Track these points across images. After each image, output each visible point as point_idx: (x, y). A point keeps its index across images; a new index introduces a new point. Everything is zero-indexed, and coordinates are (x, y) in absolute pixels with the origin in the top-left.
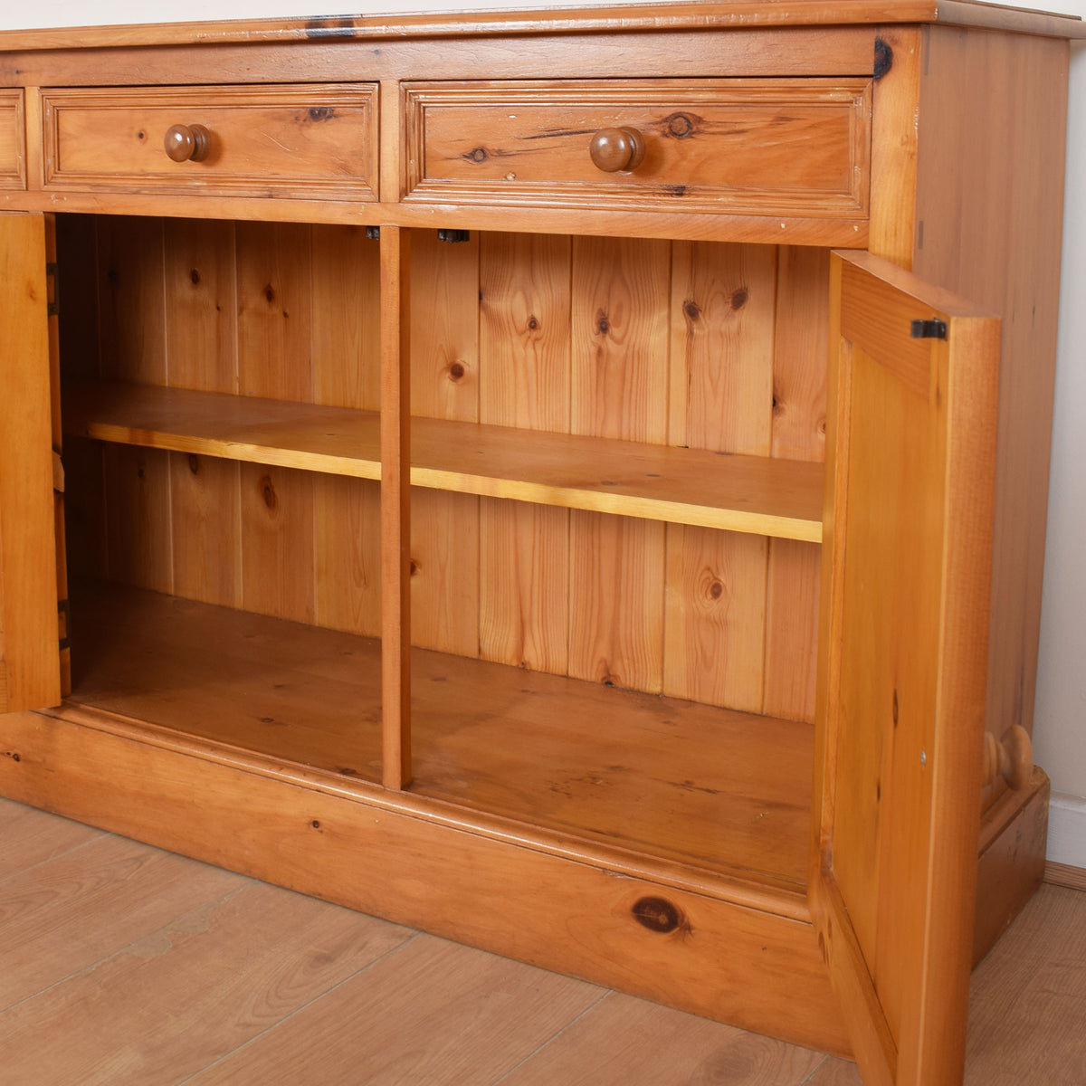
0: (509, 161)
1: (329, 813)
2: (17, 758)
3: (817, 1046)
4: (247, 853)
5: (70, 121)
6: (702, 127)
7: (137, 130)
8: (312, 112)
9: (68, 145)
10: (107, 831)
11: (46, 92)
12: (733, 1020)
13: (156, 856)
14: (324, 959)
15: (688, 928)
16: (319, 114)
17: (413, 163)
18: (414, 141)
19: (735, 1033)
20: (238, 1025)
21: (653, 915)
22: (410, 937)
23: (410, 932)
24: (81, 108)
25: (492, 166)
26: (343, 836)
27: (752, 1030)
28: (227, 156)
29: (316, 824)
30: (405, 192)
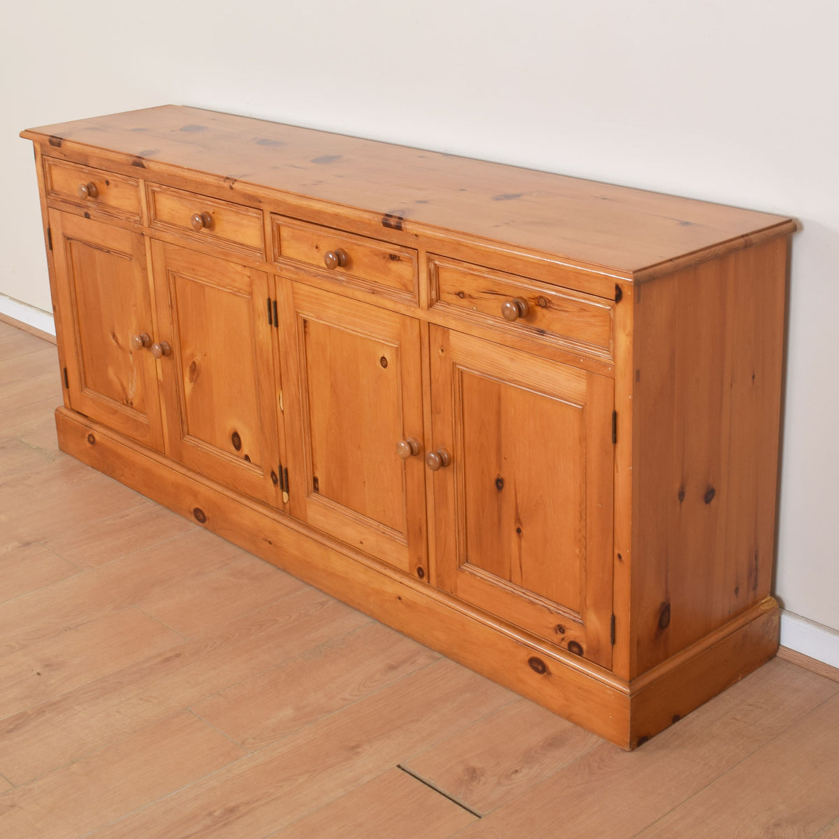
0: (474, 301)
1: (407, 594)
2: (270, 543)
3: (601, 736)
4: (371, 607)
5: (285, 232)
6: (551, 305)
7: (315, 244)
8: (391, 255)
9: (284, 244)
10: (311, 585)
11: (272, 215)
12: (569, 718)
13: (332, 602)
14: (393, 668)
15: (550, 674)
16: (393, 258)
17: (434, 293)
18: (434, 282)
19: (568, 724)
20: (342, 699)
21: (536, 665)
22: (438, 659)
23: (438, 655)
24: (289, 227)
25: (464, 302)
26: (411, 606)
27: (576, 724)
28: (355, 267)
29: (400, 598)
30: (430, 305)
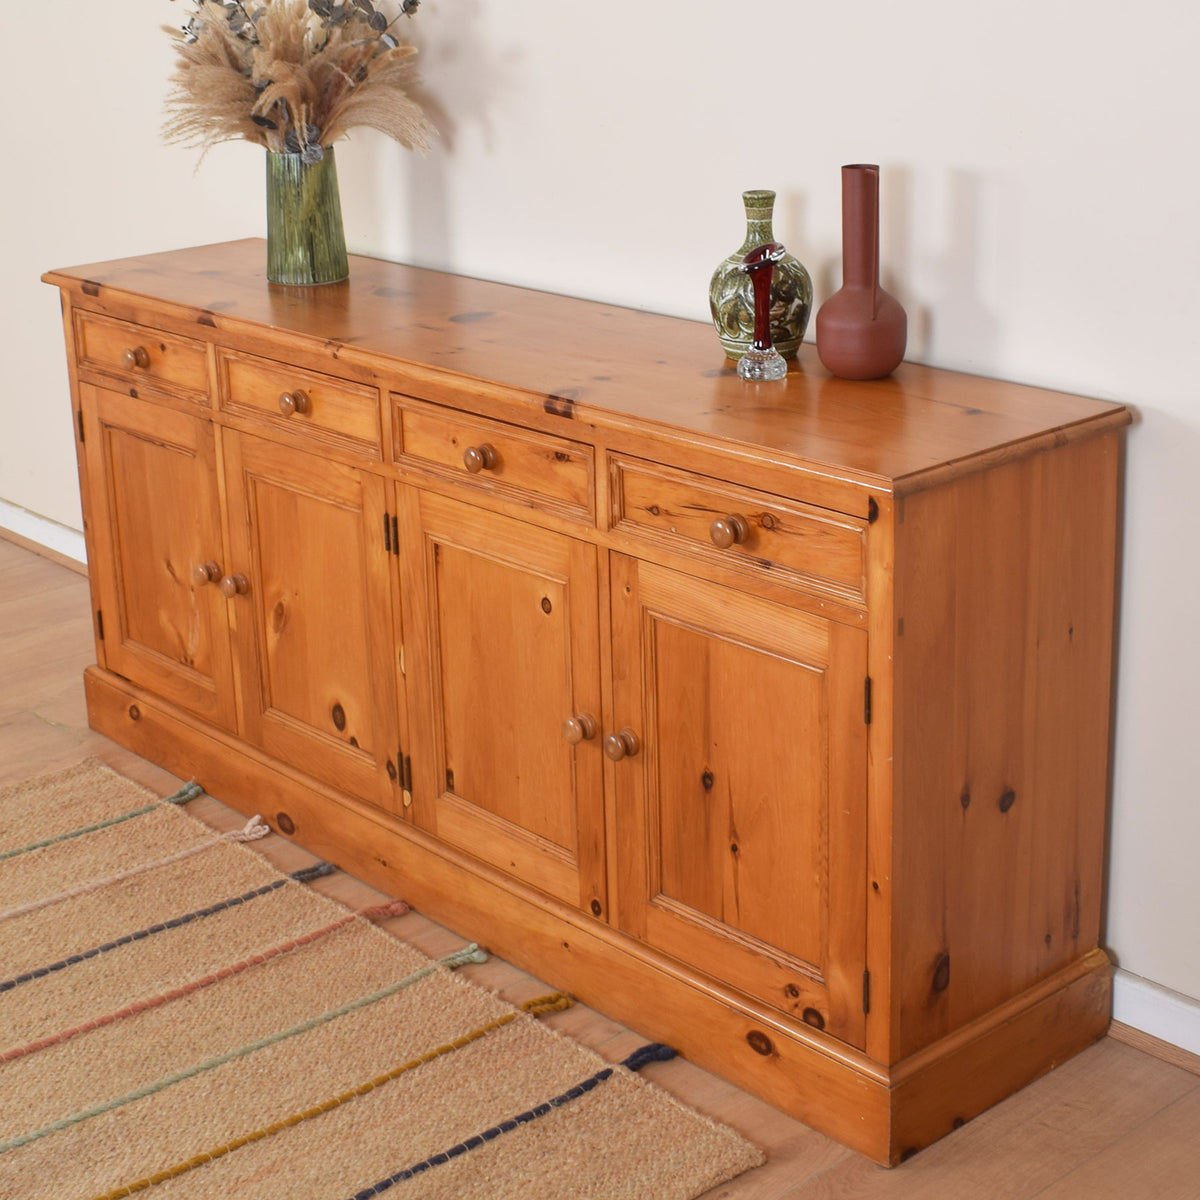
0: (672, 519)
1: (576, 939)
2: (384, 864)
3: (849, 1145)
4: (526, 956)
5: (410, 420)
6: (780, 526)
7: (451, 438)
8: (557, 453)
9: (409, 436)
10: (441, 926)
11: (392, 395)
12: (804, 1119)
15: (777, 1055)
16: (560, 457)
17: (616, 507)
18: (617, 491)
19: (802, 1129)
21: (758, 1043)
22: (620, 1033)
23: (621, 1028)
24: (416, 412)
25: (659, 521)
26: (582, 956)
27: (815, 1128)
28: (507, 470)
29: (566, 945)
30: (612, 525)
